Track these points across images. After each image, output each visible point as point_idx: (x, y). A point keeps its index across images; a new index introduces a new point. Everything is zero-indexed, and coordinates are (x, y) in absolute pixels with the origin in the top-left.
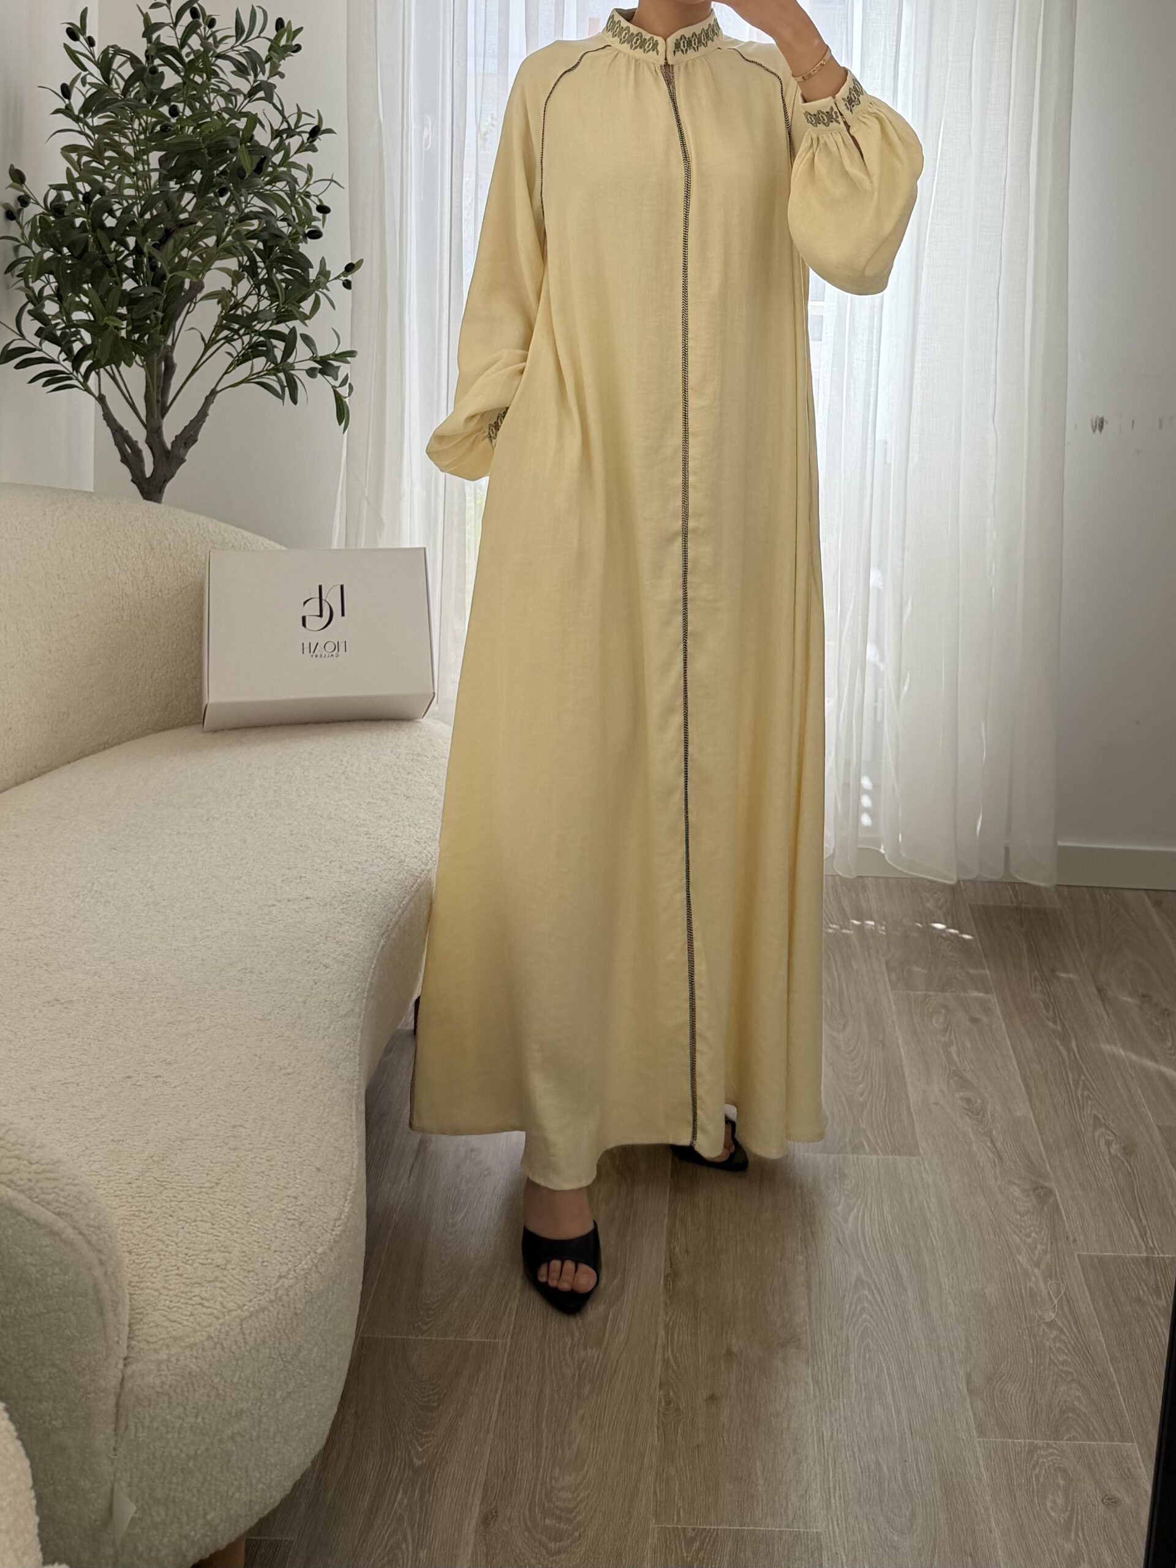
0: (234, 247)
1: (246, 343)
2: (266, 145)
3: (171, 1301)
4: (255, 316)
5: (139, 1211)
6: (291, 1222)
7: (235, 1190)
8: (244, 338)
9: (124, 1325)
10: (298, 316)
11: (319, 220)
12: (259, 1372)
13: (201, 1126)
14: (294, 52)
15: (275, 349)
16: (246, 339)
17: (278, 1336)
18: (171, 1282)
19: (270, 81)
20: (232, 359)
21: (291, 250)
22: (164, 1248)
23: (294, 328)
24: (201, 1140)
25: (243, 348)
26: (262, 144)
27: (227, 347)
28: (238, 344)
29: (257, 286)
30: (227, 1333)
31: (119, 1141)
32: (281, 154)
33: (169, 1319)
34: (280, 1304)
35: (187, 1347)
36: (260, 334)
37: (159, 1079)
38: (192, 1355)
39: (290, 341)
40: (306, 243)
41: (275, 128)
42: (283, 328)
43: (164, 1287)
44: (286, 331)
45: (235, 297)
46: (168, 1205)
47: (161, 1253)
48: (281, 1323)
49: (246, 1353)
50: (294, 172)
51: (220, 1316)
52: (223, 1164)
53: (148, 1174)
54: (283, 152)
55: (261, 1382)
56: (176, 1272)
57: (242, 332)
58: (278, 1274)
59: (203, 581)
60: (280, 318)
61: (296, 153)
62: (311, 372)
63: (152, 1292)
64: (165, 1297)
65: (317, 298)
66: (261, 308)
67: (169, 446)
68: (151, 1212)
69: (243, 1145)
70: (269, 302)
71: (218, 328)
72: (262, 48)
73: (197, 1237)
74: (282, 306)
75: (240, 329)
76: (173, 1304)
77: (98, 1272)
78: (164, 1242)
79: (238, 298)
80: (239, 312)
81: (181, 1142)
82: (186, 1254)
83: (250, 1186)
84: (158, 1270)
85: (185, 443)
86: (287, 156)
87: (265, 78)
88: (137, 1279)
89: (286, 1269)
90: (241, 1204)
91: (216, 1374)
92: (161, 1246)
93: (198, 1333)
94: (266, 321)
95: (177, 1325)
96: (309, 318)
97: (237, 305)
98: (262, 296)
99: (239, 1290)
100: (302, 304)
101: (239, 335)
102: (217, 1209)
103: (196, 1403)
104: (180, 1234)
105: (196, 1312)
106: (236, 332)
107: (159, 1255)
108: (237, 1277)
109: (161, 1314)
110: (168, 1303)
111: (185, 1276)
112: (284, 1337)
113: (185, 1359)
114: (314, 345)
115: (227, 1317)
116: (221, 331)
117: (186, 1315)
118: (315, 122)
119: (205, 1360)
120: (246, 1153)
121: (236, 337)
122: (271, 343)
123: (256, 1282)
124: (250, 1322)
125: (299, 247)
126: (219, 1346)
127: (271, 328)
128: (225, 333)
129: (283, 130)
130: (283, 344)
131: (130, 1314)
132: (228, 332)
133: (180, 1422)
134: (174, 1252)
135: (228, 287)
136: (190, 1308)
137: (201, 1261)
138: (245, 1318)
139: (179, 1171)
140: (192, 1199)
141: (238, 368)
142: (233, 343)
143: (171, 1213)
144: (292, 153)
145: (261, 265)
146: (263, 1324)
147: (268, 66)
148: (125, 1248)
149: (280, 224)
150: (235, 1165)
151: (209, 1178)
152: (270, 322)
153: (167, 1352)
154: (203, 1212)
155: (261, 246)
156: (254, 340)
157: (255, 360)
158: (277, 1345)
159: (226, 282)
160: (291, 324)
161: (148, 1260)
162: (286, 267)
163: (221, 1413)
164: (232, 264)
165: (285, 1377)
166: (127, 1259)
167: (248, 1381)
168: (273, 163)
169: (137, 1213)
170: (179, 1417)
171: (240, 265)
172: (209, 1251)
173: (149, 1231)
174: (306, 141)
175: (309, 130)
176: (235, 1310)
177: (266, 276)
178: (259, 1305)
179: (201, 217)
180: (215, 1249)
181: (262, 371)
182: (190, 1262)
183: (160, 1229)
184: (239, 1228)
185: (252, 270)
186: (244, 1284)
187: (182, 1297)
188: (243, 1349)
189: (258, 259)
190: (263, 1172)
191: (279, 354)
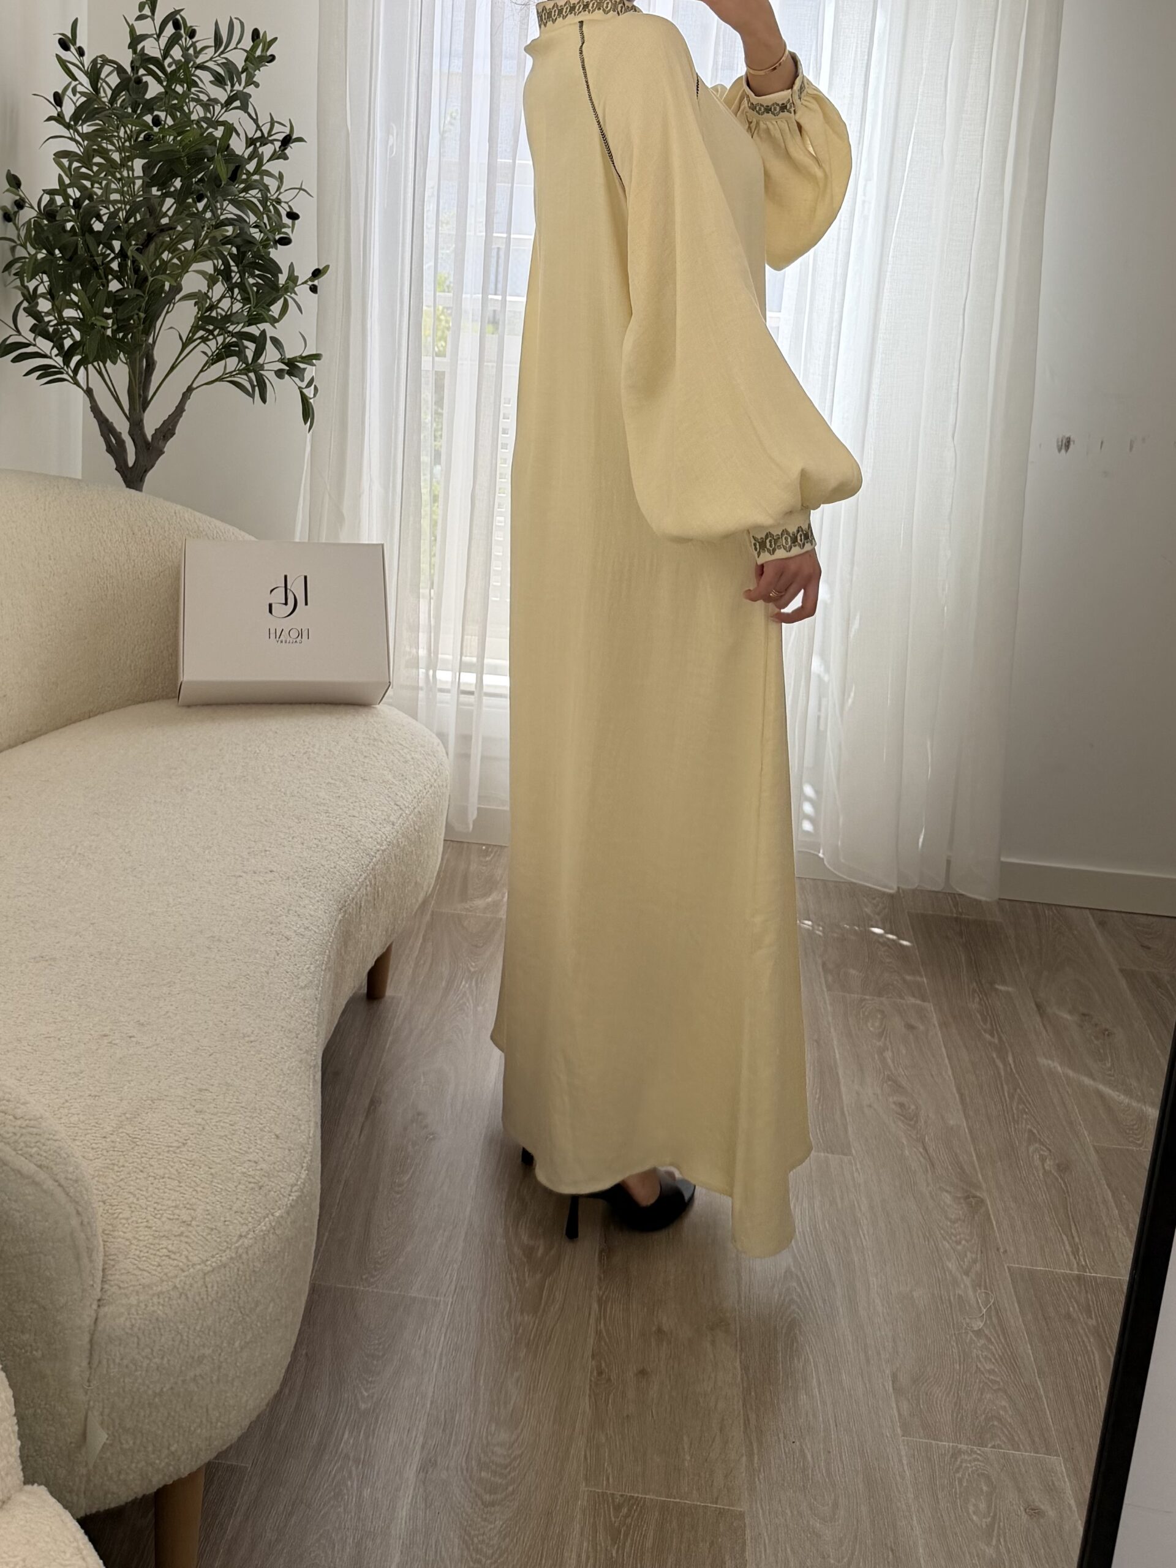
0: (211, 252)
1: (220, 343)
2: (240, 154)
3: (141, 1251)
4: (228, 318)
5: (114, 1164)
6: (252, 1185)
7: (201, 1151)
8: (218, 338)
9: (98, 1270)
10: (268, 320)
11: (289, 227)
12: (220, 1322)
13: (170, 1087)
14: (268, 62)
15: (247, 350)
16: (220, 339)
17: (238, 1291)
18: (141, 1233)
19: (245, 91)
20: (207, 358)
21: (263, 256)
22: (135, 1201)
23: (264, 330)
24: (170, 1101)
25: (217, 348)
26: (237, 153)
27: (203, 347)
28: (212, 344)
29: (231, 289)
30: (191, 1286)
31: (96, 1096)
32: (254, 162)
33: (138, 1267)
34: (240, 1261)
35: (153, 1295)
36: (233, 335)
37: (132, 1039)
38: (159, 1303)
39: (260, 342)
40: (276, 249)
41: (250, 136)
42: (254, 330)
43: (135, 1238)
44: (257, 333)
45: (210, 299)
46: (139, 1161)
47: (133, 1206)
48: (241, 1279)
49: (208, 1305)
50: (267, 180)
51: (186, 1268)
52: (190, 1126)
53: (121, 1130)
54: (256, 160)
55: (221, 1332)
56: (145, 1224)
57: (216, 333)
58: (238, 1233)
59: (179, 566)
60: (253, 320)
61: (268, 161)
62: (279, 374)
63: (123, 1241)
64: (135, 1247)
65: (286, 302)
66: (234, 311)
67: (149, 438)
68: (123, 1166)
69: (208, 1108)
70: (241, 305)
71: (195, 329)
72: (238, 58)
73: (165, 1192)
74: (252, 308)
75: (214, 330)
76: (142, 1254)
77: (75, 1222)
78: (135, 1196)
79: (214, 300)
80: (214, 314)
81: (152, 1101)
82: (155, 1209)
83: (215, 1148)
84: (130, 1221)
85: (164, 437)
86: (260, 164)
87: (241, 88)
88: (110, 1227)
89: (247, 1230)
90: (206, 1165)
91: (181, 1322)
92: (132, 1199)
93: (165, 1283)
94: (238, 323)
95: (146, 1274)
96: (277, 321)
97: (212, 307)
98: (235, 299)
99: (202, 1246)
100: (271, 308)
101: (213, 335)
102: (183, 1167)
103: (163, 1346)
104: (150, 1189)
105: (164, 1263)
106: (211, 332)
107: (131, 1207)
108: (201, 1233)
109: (131, 1262)
110: (138, 1252)
111: (154, 1228)
112: (243, 1292)
113: (153, 1306)
114: (282, 347)
115: (192, 1270)
116: (197, 332)
117: (154, 1265)
118: (287, 131)
119: (171, 1308)
120: (212, 1117)
121: (211, 337)
122: (243, 343)
123: (218, 1240)
124: (212, 1276)
125: (269, 253)
126: (183, 1297)
127: (243, 330)
128: (201, 333)
129: (257, 138)
130: (254, 345)
131: (104, 1260)
132: (204, 332)
133: (148, 1362)
134: (144, 1206)
135: (204, 289)
136: (158, 1259)
137: (169, 1216)
138: (209, 1272)
139: (149, 1129)
140: (161, 1157)
141: (212, 367)
142: (208, 343)
143: (141, 1168)
144: (265, 161)
145: (235, 269)
146: (224, 1279)
147: (244, 76)
148: (100, 1198)
149: (252, 230)
150: (200, 1129)
151: (177, 1138)
152: (242, 325)
153: (137, 1297)
154: (171, 1170)
155: (234, 250)
156: (227, 340)
157: (228, 360)
158: (237, 1299)
159: (202, 285)
160: (262, 326)
161: (120, 1211)
162: (257, 272)
163: (185, 1356)
164: (208, 266)
165: (243, 1328)
166: (101, 1209)
167: (209, 1330)
168: (247, 170)
169: (111, 1167)
170: (147, 1357)
171: (215, 268)
172: (176, 1207)
173: (122, 1183)
174: (277, 149)
175: (281, 139)
176: (199, 1264)
177: (239, 281)
178: (220, 1261)
179: (180, 221)
180: (181, 1206)
181: (235, 371)
182: (159, 1216)
183: (132, 1183)
184: (203, 1188)
185: (226, 274)
186: (207, 1240)
187: (150, 1248)
188: (205, 1300)
189: (232, 263)
190: (226, 1136)
191: (250, 354)
